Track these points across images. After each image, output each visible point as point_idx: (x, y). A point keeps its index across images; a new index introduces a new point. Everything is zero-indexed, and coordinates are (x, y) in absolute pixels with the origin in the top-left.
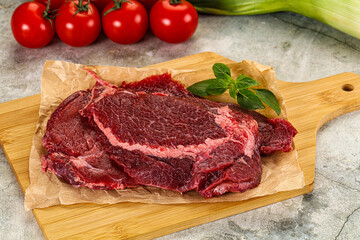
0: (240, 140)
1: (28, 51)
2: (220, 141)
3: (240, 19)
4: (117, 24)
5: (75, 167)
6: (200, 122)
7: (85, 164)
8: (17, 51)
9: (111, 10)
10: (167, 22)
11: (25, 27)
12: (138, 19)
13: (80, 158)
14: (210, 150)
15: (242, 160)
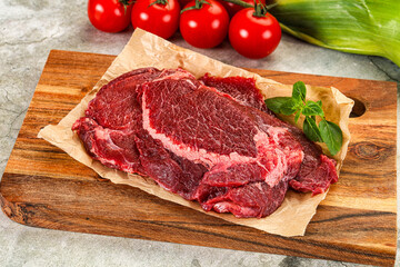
0: (267, 165)
1: (99, 33)
2: (247, 159)
3: (332, 53)
4: (193, 24)
5: (95, 137)
6: (238, 133)
7: (107, 137)
8: (88, 30)
9: (191, 8)
10: (244, 33)
11: (99, 8)
12: (216, 24)
13: (107, 130)
14: (230, 165)
15: (259, 185)
